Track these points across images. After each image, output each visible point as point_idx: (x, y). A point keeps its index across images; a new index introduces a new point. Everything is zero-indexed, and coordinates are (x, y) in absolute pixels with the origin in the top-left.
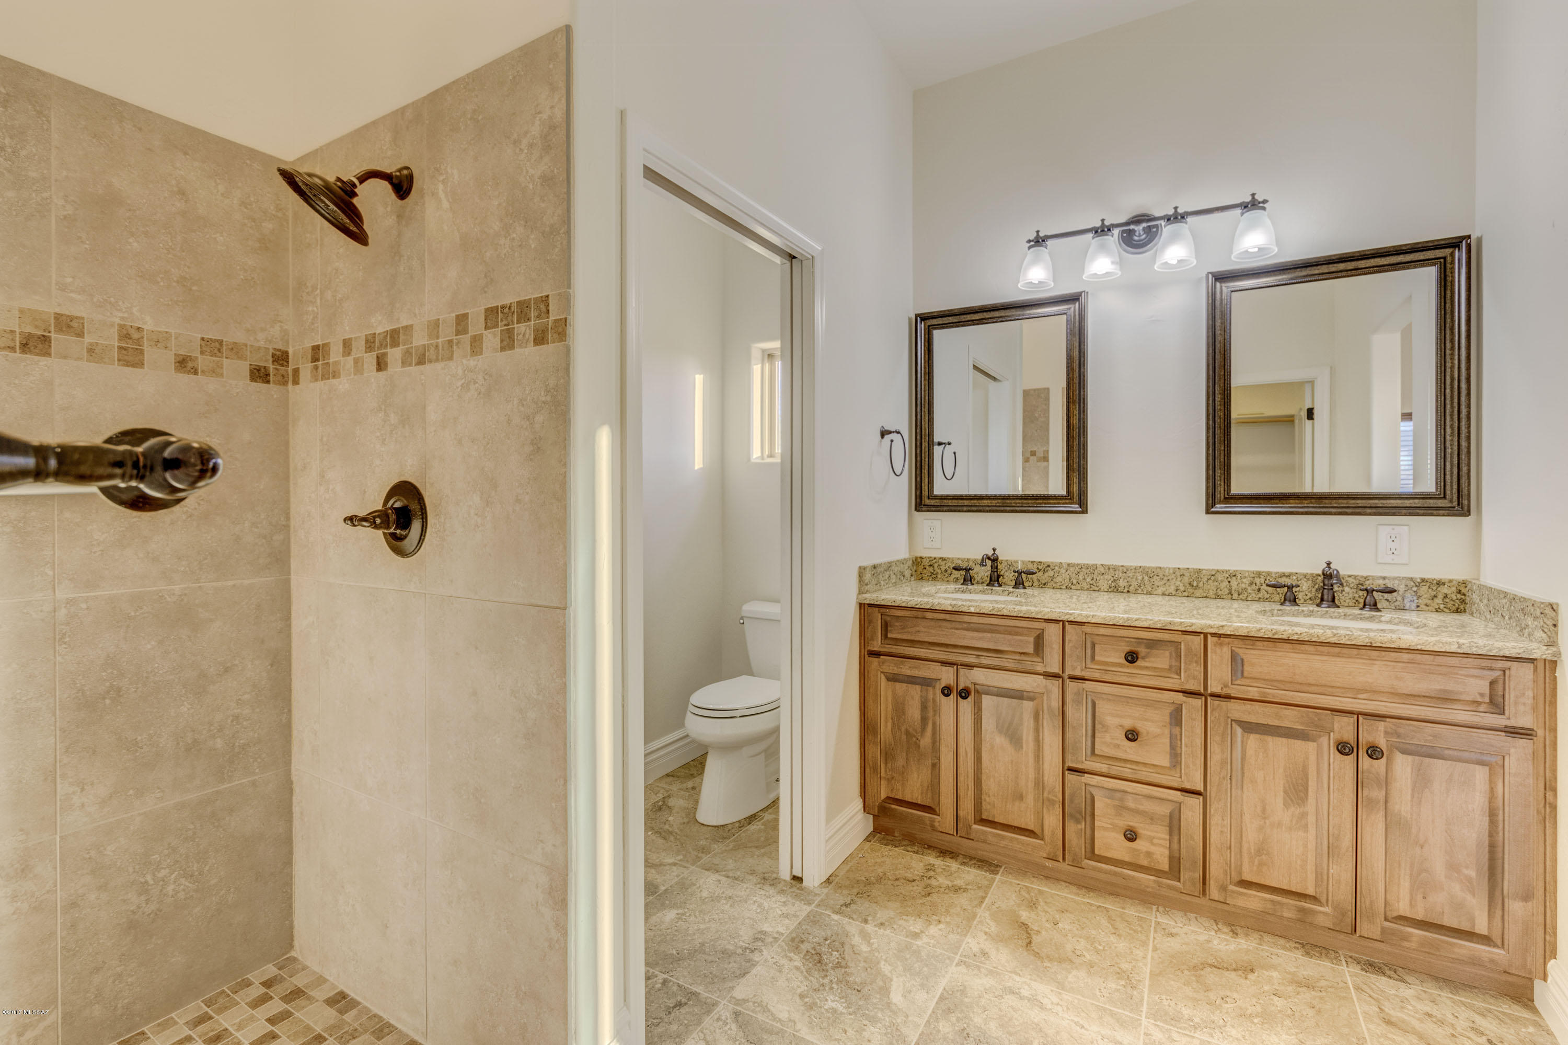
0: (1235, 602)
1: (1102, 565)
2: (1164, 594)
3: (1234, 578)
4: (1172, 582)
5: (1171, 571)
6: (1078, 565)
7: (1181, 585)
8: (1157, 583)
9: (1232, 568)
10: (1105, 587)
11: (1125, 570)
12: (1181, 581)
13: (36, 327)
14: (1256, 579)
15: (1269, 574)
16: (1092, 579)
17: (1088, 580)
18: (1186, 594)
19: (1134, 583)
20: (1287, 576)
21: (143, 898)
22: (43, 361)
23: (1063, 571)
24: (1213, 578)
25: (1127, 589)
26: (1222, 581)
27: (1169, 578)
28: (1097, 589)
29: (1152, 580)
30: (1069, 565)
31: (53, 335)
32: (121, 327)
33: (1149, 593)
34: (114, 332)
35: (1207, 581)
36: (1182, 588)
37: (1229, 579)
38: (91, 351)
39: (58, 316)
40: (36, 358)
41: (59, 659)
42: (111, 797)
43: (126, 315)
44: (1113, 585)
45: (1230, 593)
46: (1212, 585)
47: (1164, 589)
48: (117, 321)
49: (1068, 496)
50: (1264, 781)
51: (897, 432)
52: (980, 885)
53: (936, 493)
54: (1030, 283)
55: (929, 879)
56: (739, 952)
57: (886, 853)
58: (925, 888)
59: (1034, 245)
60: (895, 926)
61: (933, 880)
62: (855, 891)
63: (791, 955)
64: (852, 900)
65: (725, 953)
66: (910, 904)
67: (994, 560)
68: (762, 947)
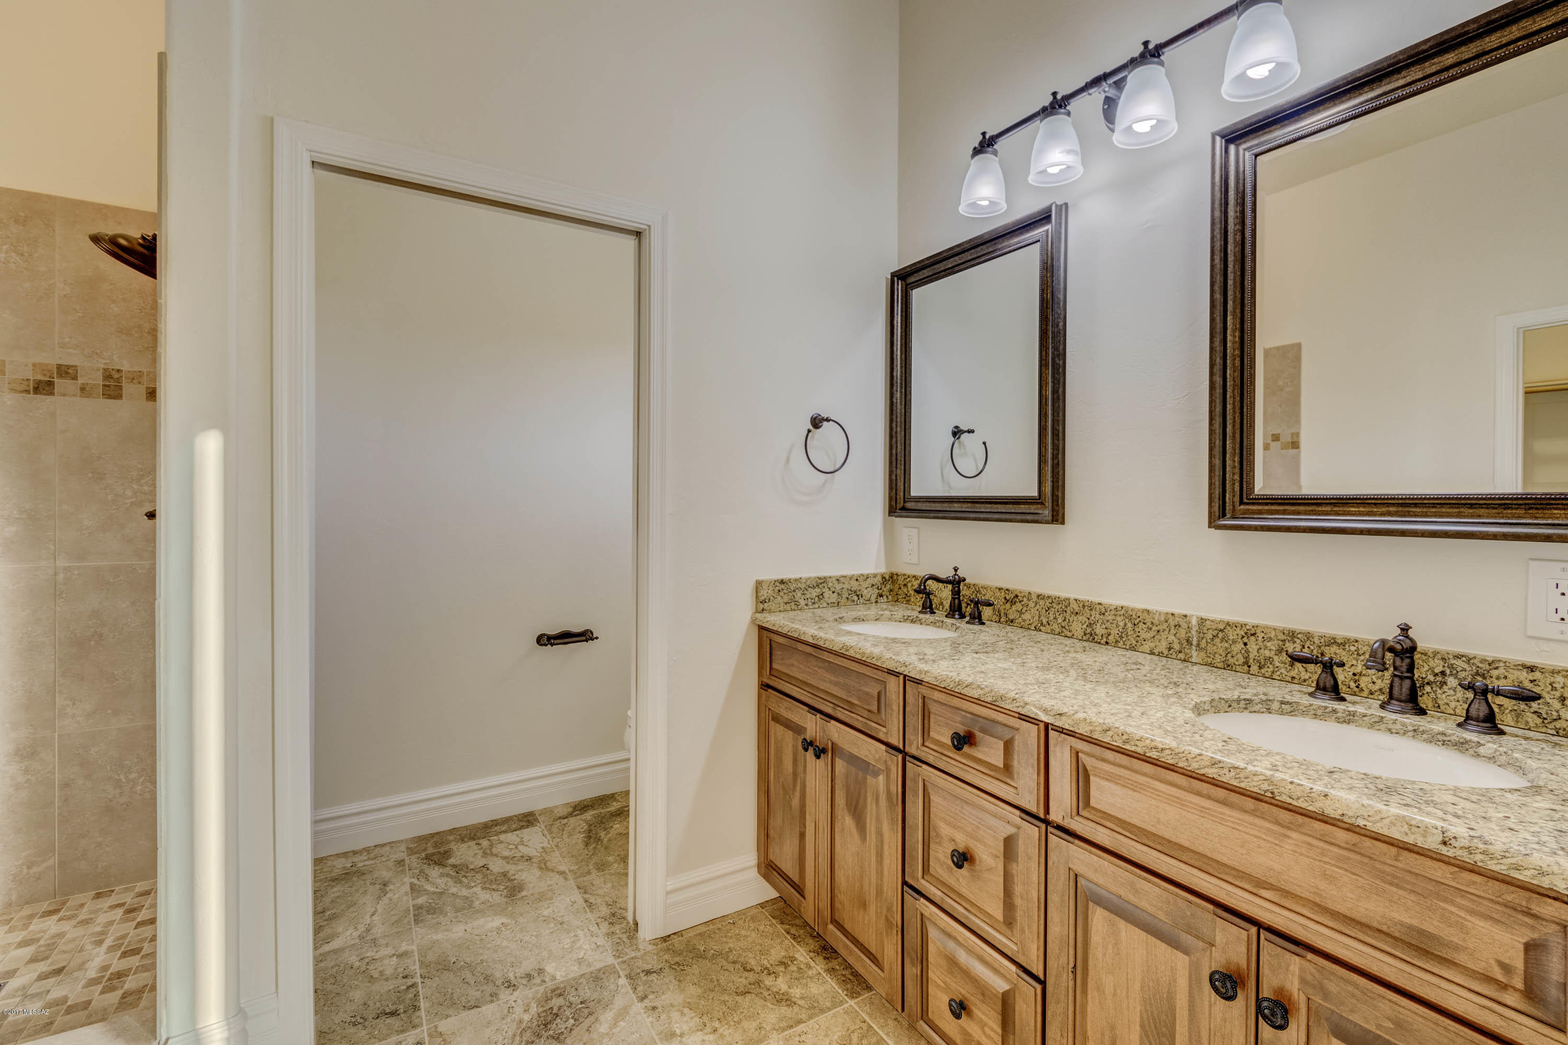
0: (1254, 679)
1: (1076, 600)
2: (1152, 653)
3: (1252, 638)
4: (1164, 635)
5: (1162, 618)
6: (1049, 597)
7: (1176, 641)
8: (1144, 635)
9: (1251, 620)
10: (1079, 633)
11: (1103, 611)
12: (1175, 635)
13: (44, 375)
14: (1287, 644)
15: (1309, 636)
16: (1064, 620)
17: (1060, 620)
18: (1181, 656)
19: (1114, 632)
20: (1339, 645)
21: (118, 791)
22: (49, 399)
23: (1031, 604)
24: (1221, 635)
25: (1105, 640)
26: (1234, 642)
27: (1160, 628)
28: (1069, 634)
29: (1136, 629)
30: (1038, 596)
31: (56, 380)
32: (105, 370)
33: (1133, 648)
34: (100, 374)
35: (1212, 640)
36: (1177, 647)
37: (1245, 640)
38: (83, 389)
39: (59, 367)
40: (44, 397)
41: (58, 609)
42: (94, 713)
43: (108, 361)
44: (1089, 630)
45: (1246, 663)
46: (1220, 647)
47: (1153, 645)
48: (102, 366)
49: (1039, 499)
50: (1115, 994)
51: (828, 420)
52: (816, 1005)
53: (913, 494)
54: (974, 205)
55: (769, 974)
56: (499, 982)
57: (762, 928)
58: (750, 984)
59: (977, 152)
60: (663, 1016)
61: (772, 977)
62: (677, 959)
63: (533, 1005)
64: (661, 969)
65: (487, 978)
66: (711, 997)
67: (956, 583)
68: (521, 987)
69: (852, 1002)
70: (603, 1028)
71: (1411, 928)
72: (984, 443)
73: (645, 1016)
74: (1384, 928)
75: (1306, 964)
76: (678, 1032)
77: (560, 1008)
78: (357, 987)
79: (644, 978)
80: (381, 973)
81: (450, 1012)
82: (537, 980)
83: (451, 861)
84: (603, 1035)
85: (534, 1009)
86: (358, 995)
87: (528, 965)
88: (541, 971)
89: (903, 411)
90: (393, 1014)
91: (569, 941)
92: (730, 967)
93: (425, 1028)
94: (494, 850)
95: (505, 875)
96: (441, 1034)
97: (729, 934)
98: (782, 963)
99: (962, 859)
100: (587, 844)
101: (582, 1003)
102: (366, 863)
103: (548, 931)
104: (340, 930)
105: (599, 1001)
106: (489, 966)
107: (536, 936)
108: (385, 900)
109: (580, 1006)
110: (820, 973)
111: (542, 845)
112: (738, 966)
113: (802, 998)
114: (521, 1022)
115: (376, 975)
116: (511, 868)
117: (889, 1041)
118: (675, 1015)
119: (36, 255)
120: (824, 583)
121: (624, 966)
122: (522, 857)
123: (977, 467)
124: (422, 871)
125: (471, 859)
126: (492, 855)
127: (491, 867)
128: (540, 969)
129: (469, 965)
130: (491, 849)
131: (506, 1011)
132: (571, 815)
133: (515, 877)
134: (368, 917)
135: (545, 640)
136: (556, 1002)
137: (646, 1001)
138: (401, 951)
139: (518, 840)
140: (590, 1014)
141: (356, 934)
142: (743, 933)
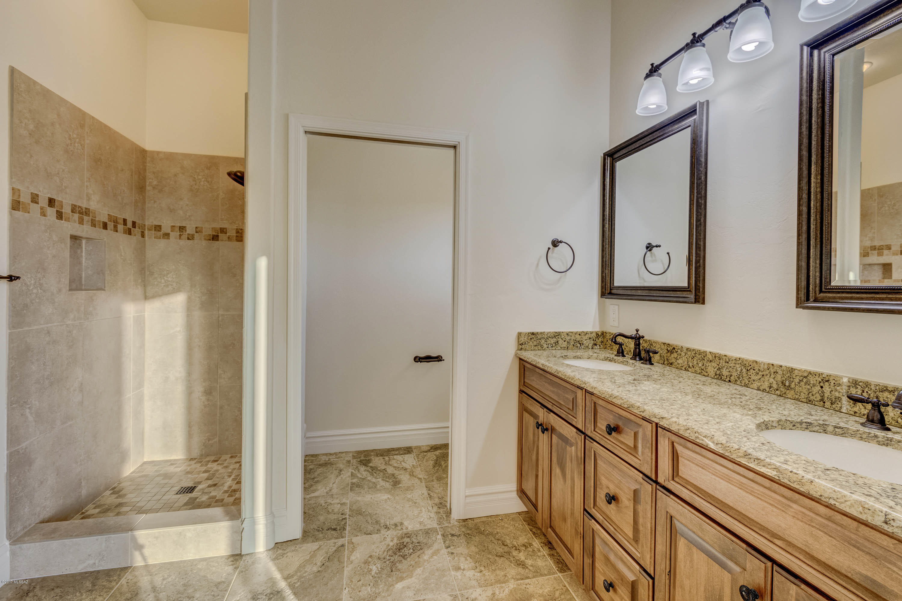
0: (826, 410)
1: (710, 353)
2: (758, 389)
3: (827, 383)
4: (767, 378)
5: (766, 367)
6: (694, 350)
7: (775, 382)
8: (753, 377)
9: (826, 370)
10: (712, 374)
11: (727, 360)
12: (774, 378)
13: (216, 233)
14: (851, 389)
15: (867, 384)
16: (703, 365)
17: (700, 365)
18: (778, 392)
19: (735, 374)
20: (890, 392)
22: (217, 242)
23: (683, 354)
24: (805, 380)
25: (728, 379)
26: (814, 385)
27: (764, 373)
28: (706, 374)
29: (749, 373)
30: (687, 349)
31: (219, 234)
32: (237, 229)
33: (746, 386)
34: (235, 232)
35: (799, 383)
36: (775, 386)
37: (822, 384)
38: (229, 238)
39: (221, 228)
40: (215, 242)
41: (219, 332)
42: (231, 377)
43: (238, 225)
44: (718, 373)
45: (822, 400)
46: (804, 389)
47: (759, 384)
48: (236, 228)
49: (689, 288)
50: (690, 592)
51: (561, 242)
52: (539, 571)
53: (615, 285)
54: (646, 108)
55: (516, 550)
56: (382, 525)
57: (517, 525)
58: (504, 552)
59: (648, 76)
60: (456, 558)
61: (517, 552)
62: (469, 532)
63: (396, 539)
64: (459, 535)
65: (377, 522)
66: (482, 554)
67: (637, 339)
68: (392, 529)
69: (560, 575)
70: (426, 557)
71: (866, 577)
72: (668, 253)
73: (447, 556)
74: (849, 575)
75: (800, 591)
76: (462, 568)
77: (407, 543)
78: (322, 515)
79: (450, 538)
80: (333, 510)
81: (359, 534)
82: (399, 528)
83: (371, 465)
84: (425, 561)
85: (395, 541)
86: (322, 518)
87: (396, 520)
88: (402, 524)
89: (610, 235)
90: (335, 529)
91: (417, 512)
92: (496, 542)
93: (347, 539)
94: (390, 463)
95: (393, 475)
96: (353, 543)
97: (498, 525)
98: (524, 545)
99: (612, 499)
100: (434, 467)
101: (418, 543)
102: (334, 460)
103: (408, 506)
104: (319, 488)
105: (426, 544)
106: (379, 517)
107: (402, 507)
108: (340, 478)
109: (417, 544)
110: (545, 555)
111: (413, 464)
112: (500, 542)
113: (532, 566)
114: (388, 545)
115: (330, 511)
116: (396, 472)
117: (577, 600)
118: (462, 559)
119: (213, 182)
120: (558, 335)
121: (441, 530)
122: (403, 468)
123: (664, 268)
124: (357, 467)
125: (379, 465)
126: (389, 464)
127: (388, 470)
128: (401, 523)
129: (370, 514)
130: (389, 462)
131: (383, 539)
132: (429, 451)
133: (398, 477)
134: (331, 484)
135: (418, 359)
136: (406, 540)
137: (449, 549)
138: (342, 502)
139: (402, 459)
140: (421, 549)
141: (325, 491)
142: (506, 525)
